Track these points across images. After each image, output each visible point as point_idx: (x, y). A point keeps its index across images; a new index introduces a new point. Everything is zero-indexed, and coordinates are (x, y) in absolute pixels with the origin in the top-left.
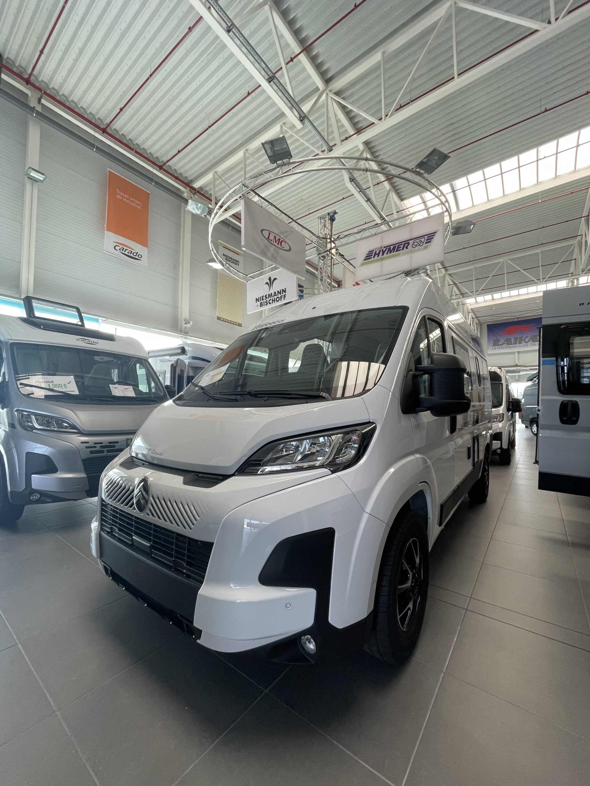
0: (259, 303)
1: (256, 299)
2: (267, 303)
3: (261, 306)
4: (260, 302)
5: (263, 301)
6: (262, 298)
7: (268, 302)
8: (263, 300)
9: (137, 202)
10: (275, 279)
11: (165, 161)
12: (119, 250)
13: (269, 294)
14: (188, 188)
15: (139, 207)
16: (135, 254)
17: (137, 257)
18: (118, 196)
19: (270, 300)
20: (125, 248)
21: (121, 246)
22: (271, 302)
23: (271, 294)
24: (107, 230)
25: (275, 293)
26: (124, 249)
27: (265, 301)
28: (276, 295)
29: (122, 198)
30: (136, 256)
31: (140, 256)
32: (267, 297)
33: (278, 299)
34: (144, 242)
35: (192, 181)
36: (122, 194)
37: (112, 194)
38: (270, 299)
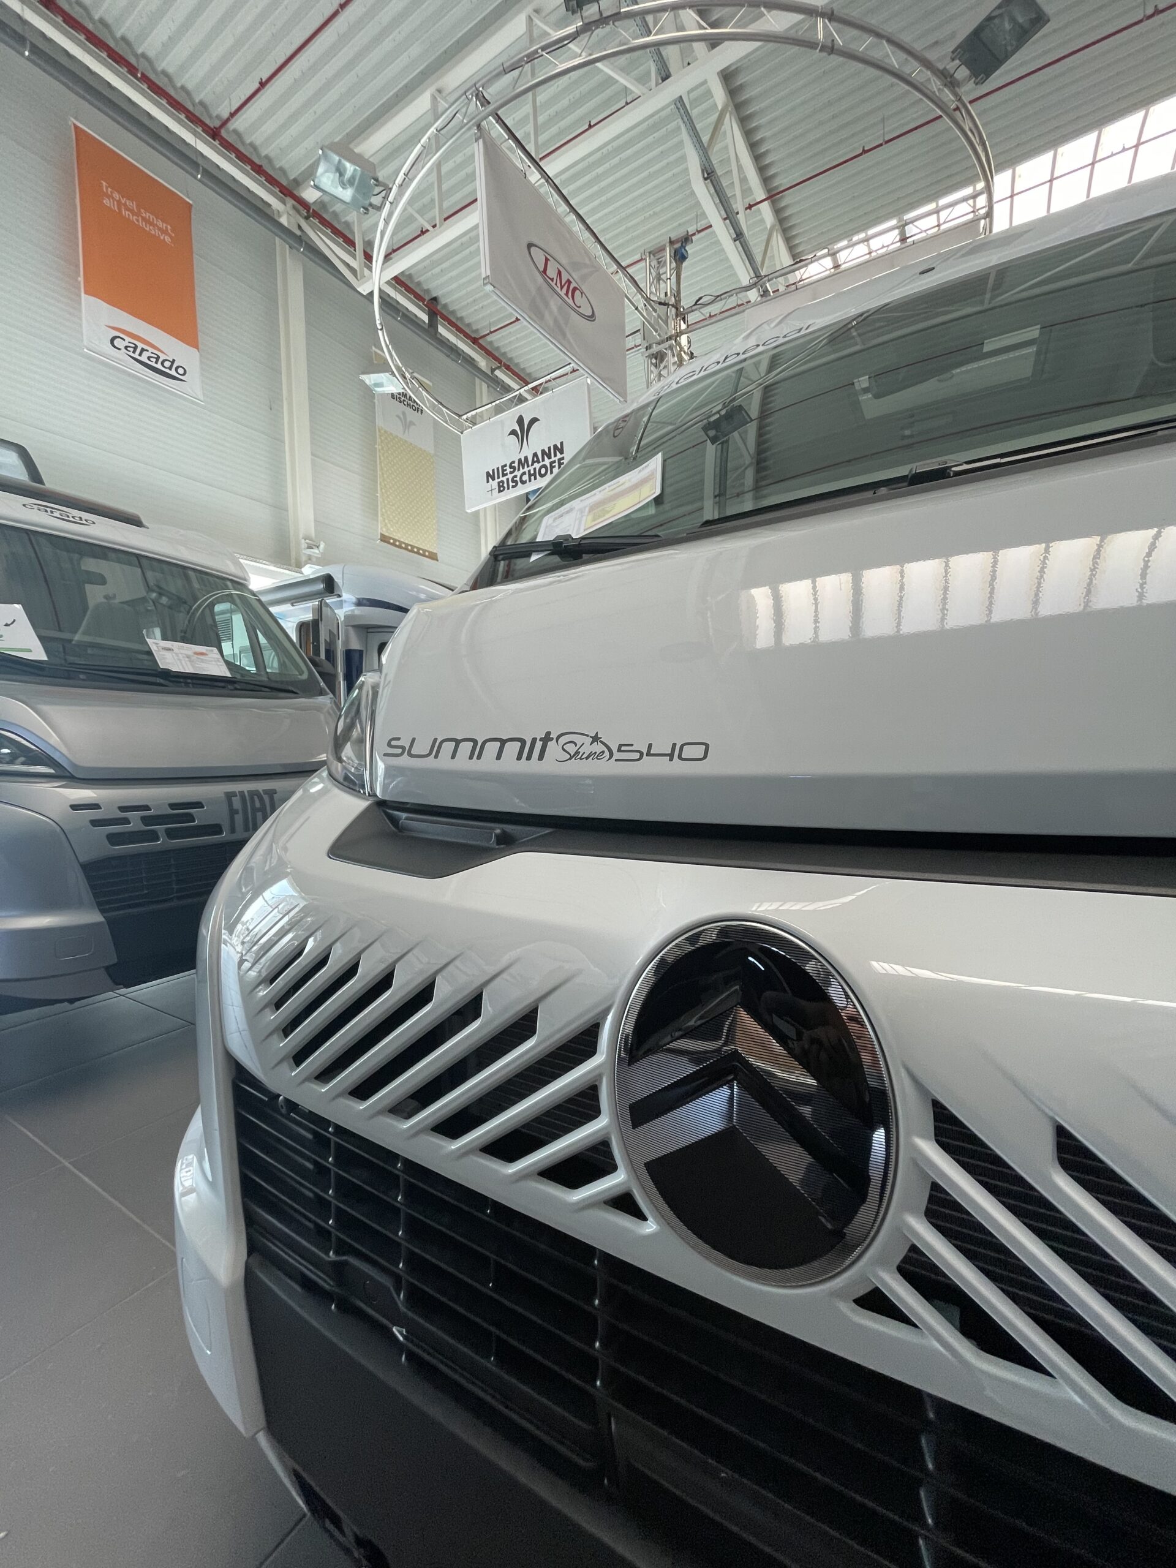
0: (494, 484)
1: (488, 473)
2: (516, 482)
3: (500, 491)
4: (497, 480)
5: (504, 479)
6: (503, 470)
7: (518, 479)
8: (504, 475)
9: (160, 224)
10: (534, 420)
11: (226, 115)
12: (123, 350)
13: (520, 460)
14: (290, 202)
15: (167, 239)
16: (167, 364)
17: (173, 372)
18: (106, 201)
19: (524, 473)
20: (140, 346)
21: (127, 339)
22: (525, 478)
23: (526, 458)
24: (86, 293)
25: (535, 455)
26: (136, 348)
27: (510, 476)
28: (538, 462)
29: (119, 209)
30: (170, 368)
31: (181, 371)
32: (514, 468)
33: (543, 471)
34: (189, 335)
35: (297, 183)
36: (116, 196)
37: (91, 196)
38: (522, 471)
